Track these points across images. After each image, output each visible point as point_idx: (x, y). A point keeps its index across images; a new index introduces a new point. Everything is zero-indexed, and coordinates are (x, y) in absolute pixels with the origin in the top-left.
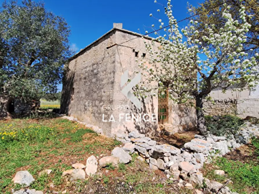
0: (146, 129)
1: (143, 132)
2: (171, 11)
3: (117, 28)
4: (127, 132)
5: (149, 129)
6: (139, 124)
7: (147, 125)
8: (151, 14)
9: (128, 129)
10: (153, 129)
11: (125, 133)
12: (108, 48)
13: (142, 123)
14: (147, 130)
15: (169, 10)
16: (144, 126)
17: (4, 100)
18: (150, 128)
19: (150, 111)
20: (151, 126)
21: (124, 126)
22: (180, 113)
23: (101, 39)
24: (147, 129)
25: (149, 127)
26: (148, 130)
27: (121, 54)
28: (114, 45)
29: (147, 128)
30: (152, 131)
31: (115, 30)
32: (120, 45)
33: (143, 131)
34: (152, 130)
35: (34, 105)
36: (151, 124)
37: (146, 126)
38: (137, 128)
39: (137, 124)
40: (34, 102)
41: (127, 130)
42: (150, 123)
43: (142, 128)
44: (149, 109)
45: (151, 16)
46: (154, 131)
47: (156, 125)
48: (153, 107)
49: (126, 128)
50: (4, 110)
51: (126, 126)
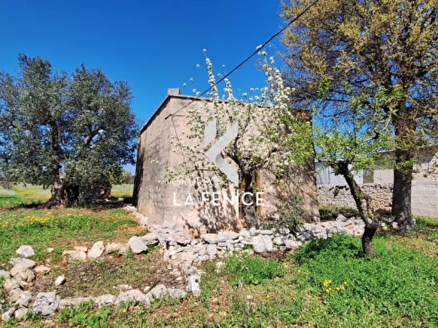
0: (217, 224)
1: (214, 229)
2: (213, 76)
3: (171, 95)
4: (187, 227)
5: (223, 225)
6: (206, 217)
7: (220, 218)
8: (184, 84)
9: (189, 222)
10: (229, 225)
11: (184, 227)
12: (166, 119)
13: (211, 215)
14: (220, 226)
15: (211, 75)
16: (214, 221)
17: (58, 185)
18: (225, 224)
20: (226, 221)
21: (183, 218)
22: (280, 204)
24: (219, 224)
25: (222, 221)
26: (222, 225)
27: (178, 126)
28: (169, 116)
29: (220, 223)
30: (228, 227)
31: (170, 97)
32: (176, 114)
33: (213, 227)
34: (227, 226)
35: (103, 192)
36: (227, 217)
37: (217, 219)
38: (203, 222)
39: (203, 216)
40: (102, 188)
41: (187, 224)
42: (224, 216)
43: (211, 223)
45: (185, 86)
46: (232, 227)
47: (235, 219)
48: (230, 194)
49: (186, 221)
50: (57, 197)
51: (185, 218)
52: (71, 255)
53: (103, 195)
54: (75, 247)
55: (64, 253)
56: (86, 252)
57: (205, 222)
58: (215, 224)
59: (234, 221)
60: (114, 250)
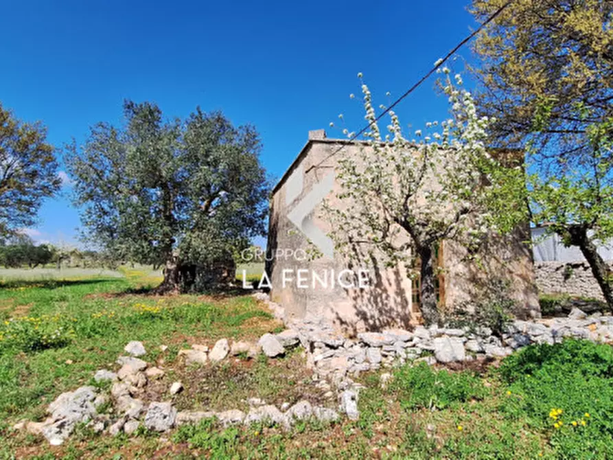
0: (381, 319)
1: (375, 325)
2: (372, 109)
3: (314, 139)
4: (338, 322)
5: (390, 320)
6: (364, 309)
7: (385, 311)
8: (331, 124)
9: (341, 316)
10: (398, 320)
11: (334, 322)
12: (307, 172)
13: (372, 306)
14: (385, 321)
15: (369, 108)
16: (376, 314)
18: (393, 319)
19: (390, 284)
20: (394, 314)
21: (332, 310)
22: (474, 290)
23: (299, 157)
24: (383, 319)
25: (388, 314)
26: (387, 320)
28: (311, 168)
29: (385, 317)
30: (397, 324)
31: (311, 142)
32: (321, 165)
33: (375, 322)
34: (395, 322)
35: (225, 274)
36: (395, 309)
37: (380, 312)
38: (360, 316)
39: (360, 307)
40: (224, 269)
41: (339, 318)
42: (391, 307)
43: (372, 317)
44: (389, 280)
45: (332, 126)
46: (403, 324)
47: (407, 312)
48: (399, 276)
49: (337, 313)
50: (170, 280)
51: (336, 310)
52: (189, 356)
53: (225, 278)
54: (193, 346)
55: (180, 352)
56: (207, 353)
57: (364, 316)
58: (379, 319)
59: (406, 314)
60: (242, 351)
